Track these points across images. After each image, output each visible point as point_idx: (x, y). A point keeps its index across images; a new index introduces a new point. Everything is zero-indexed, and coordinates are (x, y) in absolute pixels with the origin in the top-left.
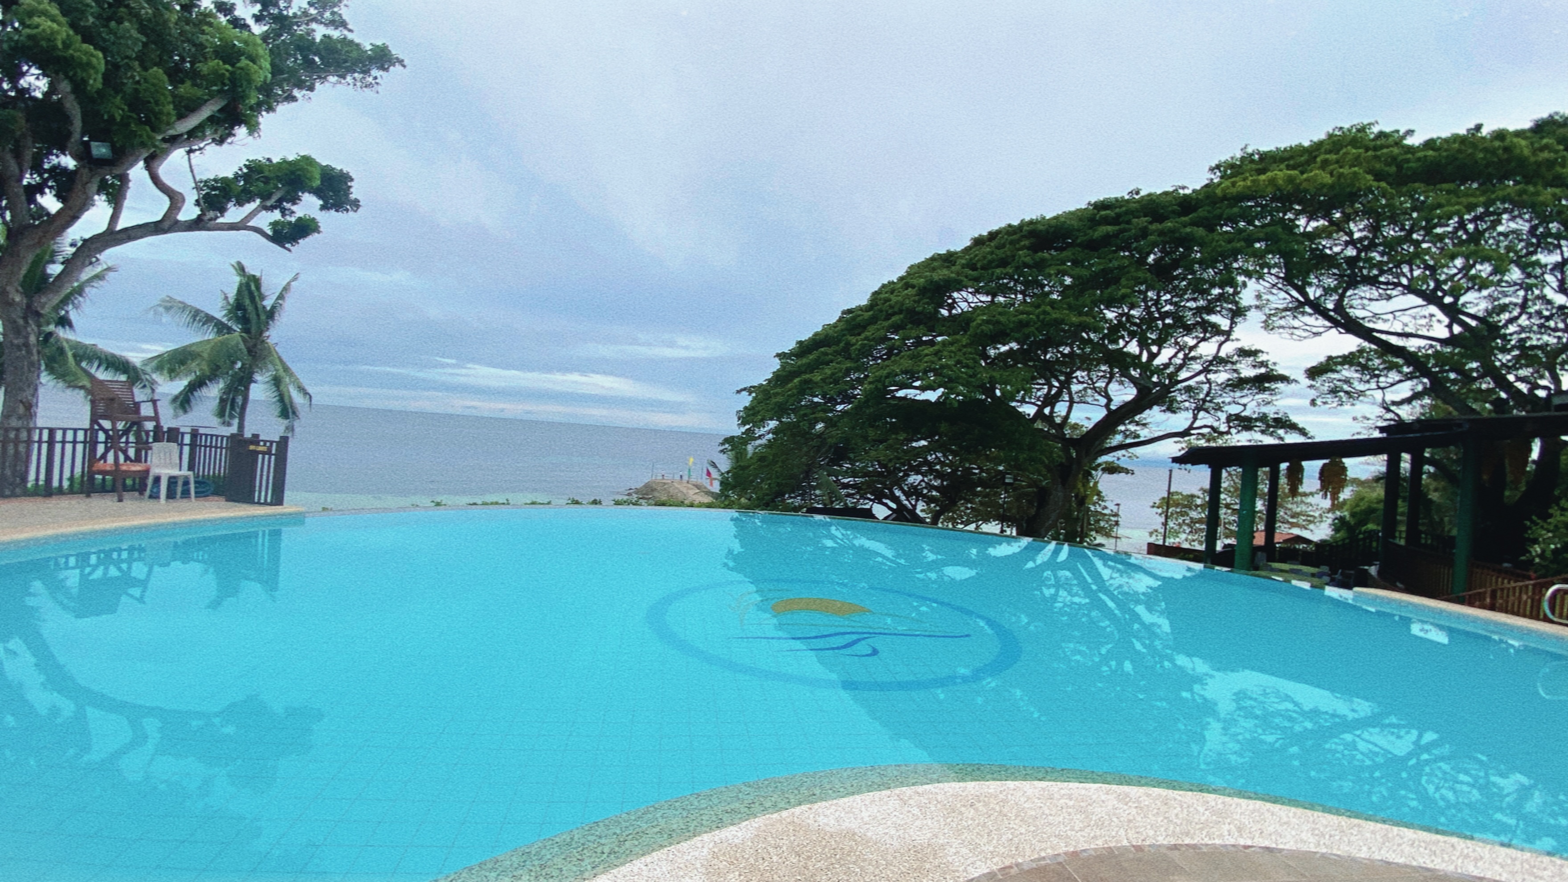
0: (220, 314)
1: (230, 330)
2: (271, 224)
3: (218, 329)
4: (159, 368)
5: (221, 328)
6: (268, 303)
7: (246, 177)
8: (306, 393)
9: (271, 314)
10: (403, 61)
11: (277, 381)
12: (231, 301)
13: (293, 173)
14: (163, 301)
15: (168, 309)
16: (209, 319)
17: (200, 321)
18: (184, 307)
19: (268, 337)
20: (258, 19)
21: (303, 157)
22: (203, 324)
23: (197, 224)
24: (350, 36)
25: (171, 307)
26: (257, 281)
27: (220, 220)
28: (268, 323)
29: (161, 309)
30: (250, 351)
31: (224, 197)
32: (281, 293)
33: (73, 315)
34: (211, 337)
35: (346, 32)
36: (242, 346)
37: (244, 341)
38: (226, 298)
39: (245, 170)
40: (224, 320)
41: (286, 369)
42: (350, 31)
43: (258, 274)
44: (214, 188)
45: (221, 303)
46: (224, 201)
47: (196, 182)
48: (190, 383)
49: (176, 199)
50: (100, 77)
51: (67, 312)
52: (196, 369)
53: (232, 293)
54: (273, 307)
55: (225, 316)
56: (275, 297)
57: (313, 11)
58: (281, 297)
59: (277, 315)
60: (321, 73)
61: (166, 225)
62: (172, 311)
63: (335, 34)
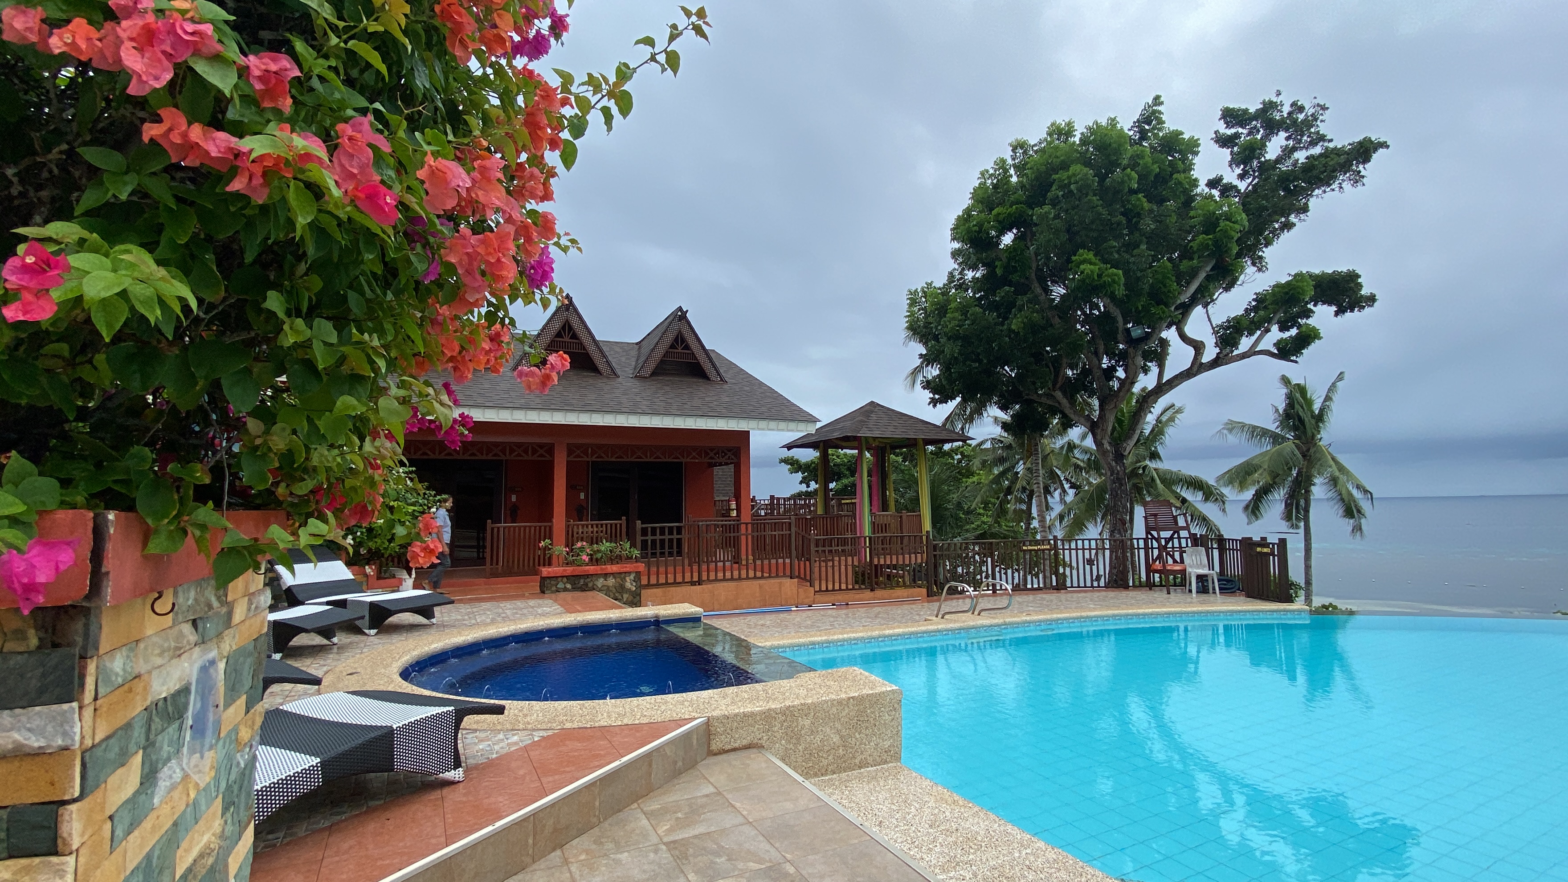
0: (1273, 426)
1: (1284, 439)
2: (1274, 345)
3: (1274, 439)
4: (1230, 482)
5: (1276, 438)
6: (1316, 407)
7: (1255, 309)
8: (1366, 491)
9: (1320, 418)
10: (1386, 142)
11: (1334, 481)
12: (1281, 412)
13: (1287, 293)
14: (1227, 424)
15: (1230, 430)
16: (1264, 432)
17: (1257, 436)
18: (1243, 426)
19: (1320, 439)
20: (1242, 177)
21: (1296, 275)
22: (1260, 438)
23: (1216, 363)
24: (1331, 145)
25: (1233, 428)
26: (1302, 389)
27: (1236, 353)
28: (1318, 427)
29: (1225, 431)
30: (1304, 456)
31: (1236, 333)
32: (1327, 396)
33: (1160, 449)
34: (1269, 448)
35: (1326, 144)
36: (1297, 452)
37: (1297, 446)
38: (1277, 410)
39: (1254, 303)
40: (1278, 431)
41: (1341, 468)
42: (1331, 141)
43: (1302, 382)
44: (1228, 328)
45: (1272, 416)
46: (1236, 336)
47: (1213, 328)
48: (1256, 491)
49: (1198, 347)
50: (1122, 287)
51: (1156, 447)
52: (1261, 478)
53: (1281, 407)
54: (1322, 410)
55: (1277, 428)
56: (1322, 400)
57: (1291, 143)
58: (1328, 398)
59: (1325, 417)
60: (1307, 193)
61: (1195, 369)
62: (1234, 432)
63: (1317, 150)
